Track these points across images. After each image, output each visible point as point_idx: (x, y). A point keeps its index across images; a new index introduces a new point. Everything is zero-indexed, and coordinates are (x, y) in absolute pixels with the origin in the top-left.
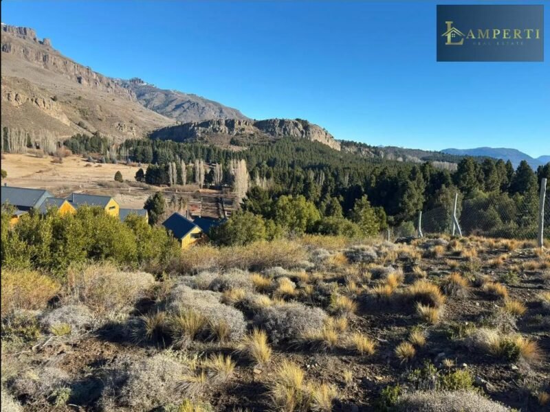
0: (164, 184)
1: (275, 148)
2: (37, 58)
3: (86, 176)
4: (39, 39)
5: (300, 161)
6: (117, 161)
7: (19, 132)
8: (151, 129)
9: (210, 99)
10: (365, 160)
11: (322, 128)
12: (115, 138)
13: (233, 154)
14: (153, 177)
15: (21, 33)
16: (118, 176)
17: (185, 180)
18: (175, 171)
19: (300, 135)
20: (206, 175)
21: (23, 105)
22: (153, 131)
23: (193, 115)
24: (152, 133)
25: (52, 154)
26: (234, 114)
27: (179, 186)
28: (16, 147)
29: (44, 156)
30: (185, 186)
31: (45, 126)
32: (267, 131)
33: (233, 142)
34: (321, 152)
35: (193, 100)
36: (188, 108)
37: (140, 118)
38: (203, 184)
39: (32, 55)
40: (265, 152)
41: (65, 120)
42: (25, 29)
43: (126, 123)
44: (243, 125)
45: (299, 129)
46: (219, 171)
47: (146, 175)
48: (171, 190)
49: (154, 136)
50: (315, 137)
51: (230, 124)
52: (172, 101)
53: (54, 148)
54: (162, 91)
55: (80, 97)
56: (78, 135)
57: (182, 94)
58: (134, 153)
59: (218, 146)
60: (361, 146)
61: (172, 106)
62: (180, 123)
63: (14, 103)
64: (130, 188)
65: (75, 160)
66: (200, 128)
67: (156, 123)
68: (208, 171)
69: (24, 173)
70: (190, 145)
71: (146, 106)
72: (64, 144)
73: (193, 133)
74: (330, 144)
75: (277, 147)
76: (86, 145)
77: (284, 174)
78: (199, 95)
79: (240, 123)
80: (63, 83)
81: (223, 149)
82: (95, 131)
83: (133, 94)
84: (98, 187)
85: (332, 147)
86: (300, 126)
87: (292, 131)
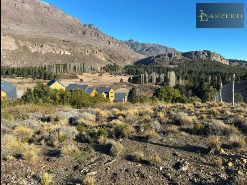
0: (139, 83)
1: (192, 65)
2: (95, 36)
3: (110, 81)
4: (96, 28)
5: (205, 71)
6: (122, 74)
7: (88, 64)
8: (136, 60)
9: (161, 45)
10: (244, 69)
11: (218, 54)
12: (121, 65)
13: (171, 69)
14: (135, 80)
15: (90, 26)
16: (121, 80)
17: (147, 81)
18: (143, 77)
19: (206, 58)
20: (157, 79)
21: (90, 54)
22: (137, 61)
23: (154, 53)
24: (136, 62)
25: (99, 73)
26: (173, 50)
27: (145, 84)
28: (87, 70)
29: (96, 73)
30: (147, 84)
31: (97, 62)
32: (188, 57)
33: (171, 64)
34: (217, 66)
35: (154, 46)
36: (152, 50)
37: (132, 56)
38: (155, 83)
39: (93, 34)
40: (187, 67)
41: (104, 59)
42: (91, 25)
43: (126, 59)
44: (176, 55)
45: (205, 55)
46: (162, 77)
47: (132, 80)
48: (141, 86)
49: (137, 63)
50: (214, 58)
51: (170, 55)
52: (145, 48)
53: (99, 70)
54: (141, 44)
55: (109, 50)
56: (108, 64)
57: (150, 44)
58: (128, 70)
59: (164, 66)
60: (241, 62)
61: (145, 50)
62: (147, 57)
63: (87, 54)
64: (126, 85)
65: (107, 74)
66: (156, 58)
67: (138, 58)
68: (158, 77)
69: (89, 80)
70: (151, 66)
71: (134, 51)
72: (103, 68)
73: (153, 61)
74: (223, 62)
75: (193, 64)
76: (111, 68)
77: (195, 77)
78: (157, 44)
79: (175, 55)
80: (103, 44)
81: (166, 67)
82: (114, 63)
83: (129, 46)
84: (114, 85)
85: (224, 63)
86: (206, 54)
87: (201, 56)
